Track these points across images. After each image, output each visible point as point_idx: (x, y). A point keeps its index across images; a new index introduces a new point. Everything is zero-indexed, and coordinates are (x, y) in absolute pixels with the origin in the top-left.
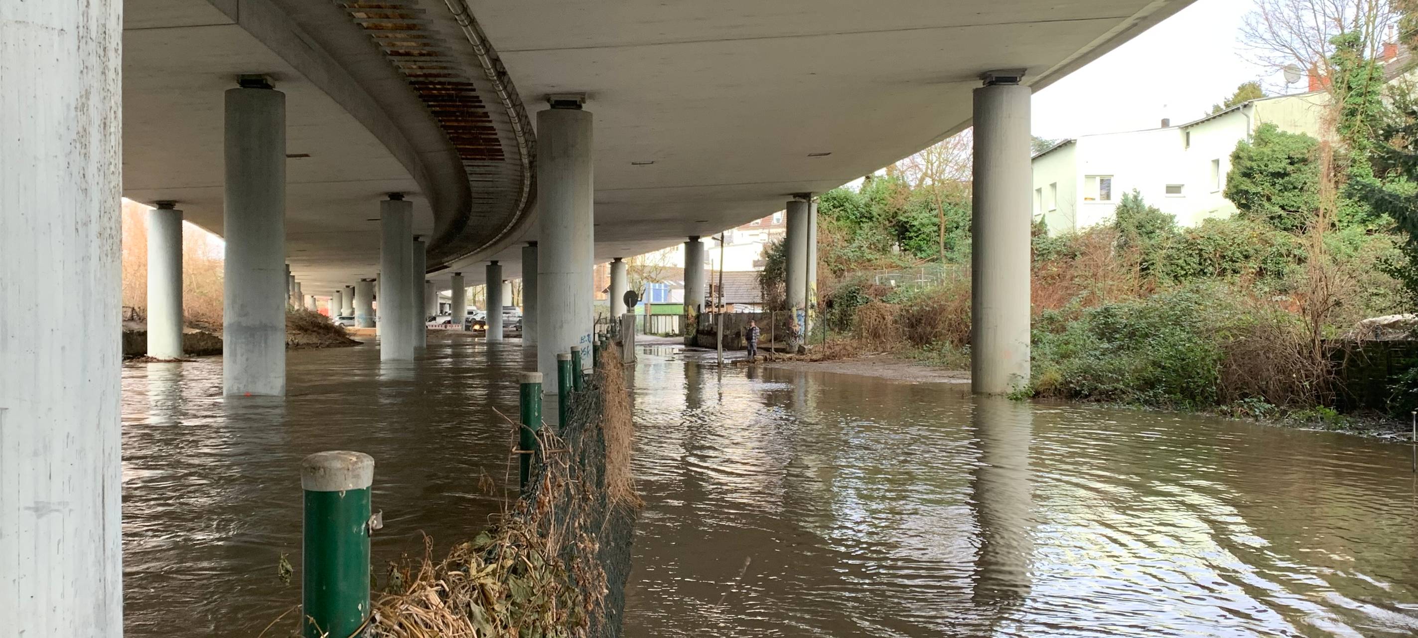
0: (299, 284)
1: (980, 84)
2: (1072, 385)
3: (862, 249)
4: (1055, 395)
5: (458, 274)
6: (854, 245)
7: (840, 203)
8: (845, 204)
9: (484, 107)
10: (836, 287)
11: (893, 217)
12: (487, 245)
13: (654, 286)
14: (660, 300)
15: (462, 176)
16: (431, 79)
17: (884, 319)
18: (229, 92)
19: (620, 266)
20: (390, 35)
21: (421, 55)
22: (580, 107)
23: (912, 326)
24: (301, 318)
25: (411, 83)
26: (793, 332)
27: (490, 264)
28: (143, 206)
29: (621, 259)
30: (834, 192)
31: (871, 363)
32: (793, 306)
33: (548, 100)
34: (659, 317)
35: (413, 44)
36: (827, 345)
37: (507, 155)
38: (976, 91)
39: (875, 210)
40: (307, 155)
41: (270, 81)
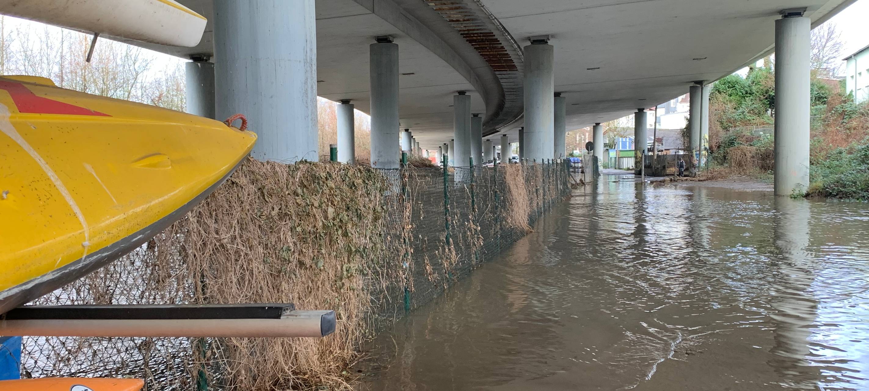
0: (418, 143)
1: (780, 17)
2: (827, 190)
3: (744, 113)
4: (818, 195)
5: (505, 135)
6: (739, 111)
7: (732, 85)
8: (736, 86)
9: (501, 44)
10: (723, 136)
11: (766, 93)
12: (518, 118)
13: (622, 140)
14: (626, 148)
15: (497, 81)
16: (471, 32)
17: (745, 155)
18: (371, 45)
19: (599, 127)
20: (448, 12)
21: (464, 20)
22: (547, 42)
23: (763, 159)
24: (416, 161)
25: (461, 34)
26: (693, 165)
27: (521, 129)
28: (335, 103)
29: (600, 123)
30: (728, 78)
31: (733, 181)
32: (693, 149)
33: (530, 40)
34: (624, 158)
35: (460, 16)
36: (709, 171)
37: (518, 68)
38: (777, 22)
39: (754, 88)
40: (413, 74)
41: (391, 39)
